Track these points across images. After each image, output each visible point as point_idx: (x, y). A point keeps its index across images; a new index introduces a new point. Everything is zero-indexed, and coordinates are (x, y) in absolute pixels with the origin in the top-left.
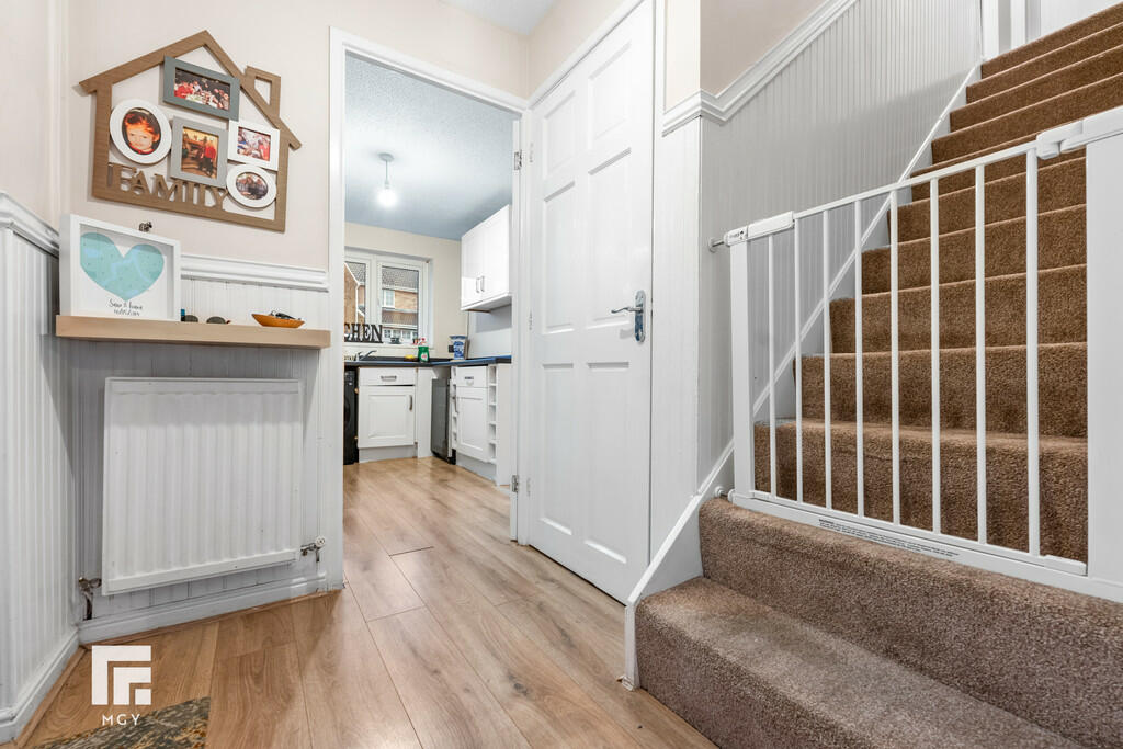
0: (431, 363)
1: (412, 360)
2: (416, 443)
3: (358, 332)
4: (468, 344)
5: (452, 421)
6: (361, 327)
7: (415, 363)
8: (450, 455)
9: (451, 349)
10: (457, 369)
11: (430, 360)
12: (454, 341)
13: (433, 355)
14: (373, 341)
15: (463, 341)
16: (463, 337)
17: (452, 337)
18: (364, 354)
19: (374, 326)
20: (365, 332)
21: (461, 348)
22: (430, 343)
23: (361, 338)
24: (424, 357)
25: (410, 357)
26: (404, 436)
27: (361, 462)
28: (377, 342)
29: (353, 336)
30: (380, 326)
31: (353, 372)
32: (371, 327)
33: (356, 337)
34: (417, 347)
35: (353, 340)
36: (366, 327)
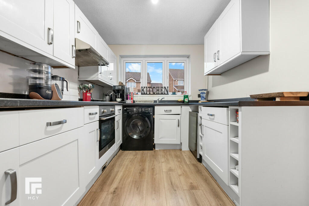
0: (189, 103)
1: (181, 102)
2: (181, 143)
3: (159, 90)
4: (208, 93)
5: (199, 138)
6: (160, 88)
7: (182, 103)
8: (198, 157)
9: (199, 96)
10: (202, 108)
11: (189, 101)
12: (200, 92)
13: (190, 99)
14: (165, 94)
15: (205, 92)
16: (205, 90)
17: (199, 90)
18: (160, 100)
19: (165, 87)
20: (162, 90)
21: (204, 95)
22: (189, 93)
23: (160, 93)
24: (186, 100)
25: (179, 100)
26: (175, 139)
27: (156, 149)
28: (166, 94)
29: (157, 92)
30: (168, 87)
31: (152, 108)
32: (164, 88)
33: (158, 93)
34: (183, 95)
35: (157, 94)
36: (162, 88)
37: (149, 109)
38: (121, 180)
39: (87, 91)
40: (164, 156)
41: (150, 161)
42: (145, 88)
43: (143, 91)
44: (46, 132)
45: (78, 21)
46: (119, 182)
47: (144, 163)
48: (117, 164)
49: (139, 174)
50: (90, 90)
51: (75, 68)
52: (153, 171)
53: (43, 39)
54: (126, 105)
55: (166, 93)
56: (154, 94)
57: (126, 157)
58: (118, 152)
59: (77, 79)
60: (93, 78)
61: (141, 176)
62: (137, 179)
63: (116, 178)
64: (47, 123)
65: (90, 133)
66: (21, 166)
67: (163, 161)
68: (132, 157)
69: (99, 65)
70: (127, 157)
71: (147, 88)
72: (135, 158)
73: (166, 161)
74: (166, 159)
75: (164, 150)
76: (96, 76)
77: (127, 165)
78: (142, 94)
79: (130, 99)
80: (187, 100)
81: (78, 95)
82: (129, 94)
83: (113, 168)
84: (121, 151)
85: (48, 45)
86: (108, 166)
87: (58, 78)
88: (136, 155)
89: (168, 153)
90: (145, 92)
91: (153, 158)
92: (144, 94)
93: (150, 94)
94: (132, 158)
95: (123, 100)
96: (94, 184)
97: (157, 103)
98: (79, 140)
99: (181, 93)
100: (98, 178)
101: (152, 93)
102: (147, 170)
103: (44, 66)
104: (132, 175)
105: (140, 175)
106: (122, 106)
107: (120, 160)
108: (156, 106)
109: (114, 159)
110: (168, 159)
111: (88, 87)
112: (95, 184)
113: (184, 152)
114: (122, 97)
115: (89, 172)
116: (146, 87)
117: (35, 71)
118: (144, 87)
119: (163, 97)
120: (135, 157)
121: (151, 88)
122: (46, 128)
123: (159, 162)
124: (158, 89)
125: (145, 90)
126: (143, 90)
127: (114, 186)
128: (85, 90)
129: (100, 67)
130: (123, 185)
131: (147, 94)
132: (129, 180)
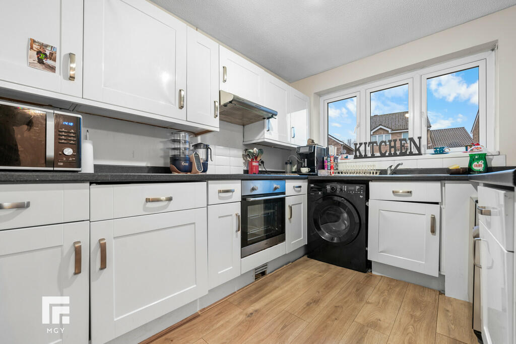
2: (442, 277)
3: (394, 147)
6: (398, 142)
14: (409, 154)
18: (393, 167)
19: (411, 140)
20: (402, 146)
22: (491, 147)
23: (398, 152)
26: (424, 263)
27: (374, 273)
28: (415, 155)
29: (390, 151)
30: (420, 138)
31: (365, 186)
32: (408, 142)
33: (392, 152)
34: (467, 154)
35: (390, 155)
36: (403, 142)
37: (357, 187)
38: (271, 301)
39: (252, 160)
40: (382, 293)
41: (343, 289)
42: (363, 146)
43: (358, 152)
44: (145, 209)
45: (224, 66)
46: (267, 304)
47: (328, 291)
48: (284, 276)
49: (305, 306)
50: (256, 158)
51: (219, 131)
52: (334, 312)
53: (173, 104)
54: (319, 179)
55: (415, 151)
56: (383, 155)
57: (306, 269)
58: (300, 258)
59: (241, 143)
60: (258, 139)
61: (306, 309)
62: (295, 313)
63: (268, 295)
64: (146, 199)
65: (219, 217)
66: (114, 238)
67: (370, 301)
68: (315, 273)
69: (264, 118)
70: (306, 271)
71: (367, 145)
72: (320, 276)
73: (379, 303)
74: (382, 299)
75: (391, 280)
76: (262, 135)
77: (297, 284)
78: (356, 157)
79: (329, 168)
80: (480, 166)
81: (242, 165)
82: (327, 159)
83: (275, 280)
84: (306, 257)
85: (180, 110)
86: (269, 274)
87: (202, 146)
88: (325, 271)
89: (397, 290)
90: (363, 154)
91: (354, 287)
92: (361, 157)
93: (373, 156)
94: (315, 275)
95: (313, 170)
96: (235, 292)
97: (388, 175)
98: (196, 224)
99: (464, 149)
100: (246, 286)
101: (378, 154)
102: (322, 305)
103: (181, 135)
104: (293, 302)
105: (304, 308)
106: (306, 180)
107: (292, 271)
108: (371, 181)
109: (285, 266)
110: (385, 302)
111: (253, 153)
112: (237, 292)
113: (450, 300)
114: (311, 165)
115: (220, 271)
116: (365, 144)
117: (174, 141)
118: (361, 144)
119: (400, 162)
120: (320, 274)
121: (375, 144)
122: (145, 205)
123: (361, 300)
124: (393, 144)
125: (362, 148)
126: (357, 150)
127: (257, 306)
128: (250, 158)
129: (266, 121)
130: (268, 310)
131: (366, 157)
132: (283, 307)
